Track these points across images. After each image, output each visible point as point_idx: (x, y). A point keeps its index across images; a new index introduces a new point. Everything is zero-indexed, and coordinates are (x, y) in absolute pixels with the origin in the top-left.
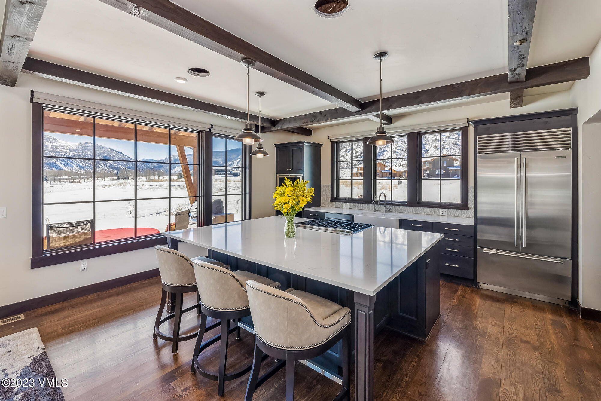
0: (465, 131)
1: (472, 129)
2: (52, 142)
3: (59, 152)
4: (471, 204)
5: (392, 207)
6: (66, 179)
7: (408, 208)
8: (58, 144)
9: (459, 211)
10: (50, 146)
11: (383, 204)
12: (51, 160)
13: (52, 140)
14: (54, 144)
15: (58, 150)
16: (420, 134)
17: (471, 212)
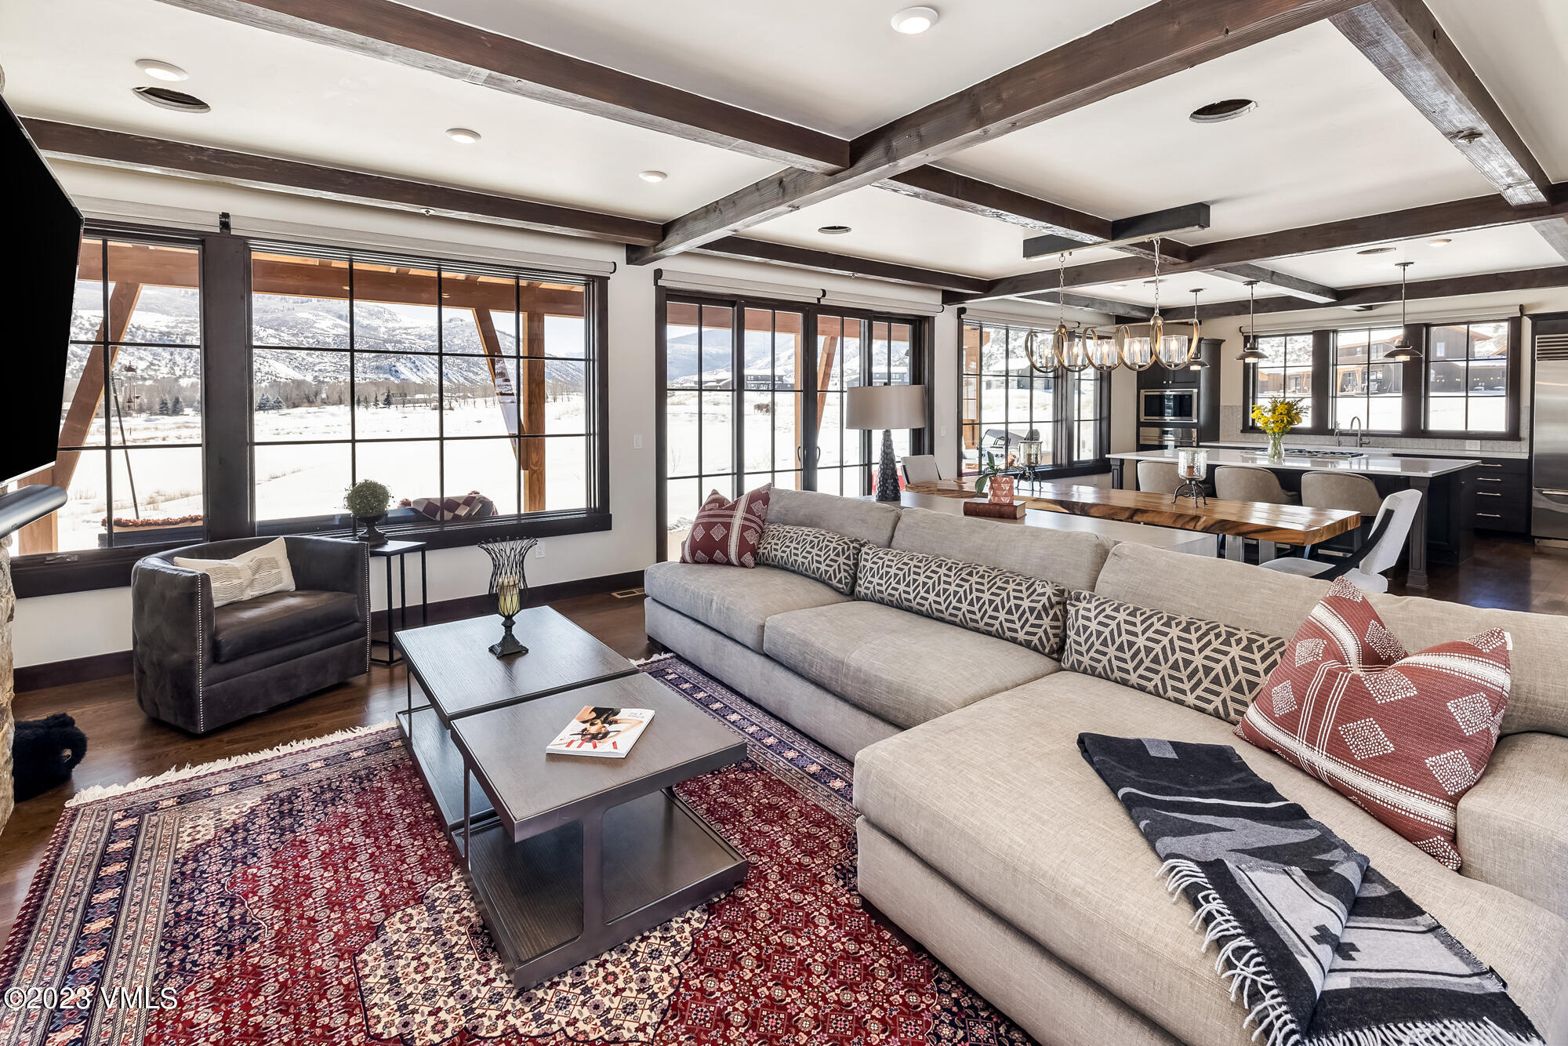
0: (1516, 324)
1: (1527, 324)
2: (387, 321)
3: (400, 342)
4: (1524, 432)
5: (1372, 439)
6: (425, 401)
7: (1404, 440)
8: (397, 325)
9: (1503, 443)
10: (383, 330)
11: (1356, 435)
12: (386, 358)
13: (387, 316)
14: (390, 325)
15: (398, 337)
16: (1428, 326)
17: (1525, 445)
